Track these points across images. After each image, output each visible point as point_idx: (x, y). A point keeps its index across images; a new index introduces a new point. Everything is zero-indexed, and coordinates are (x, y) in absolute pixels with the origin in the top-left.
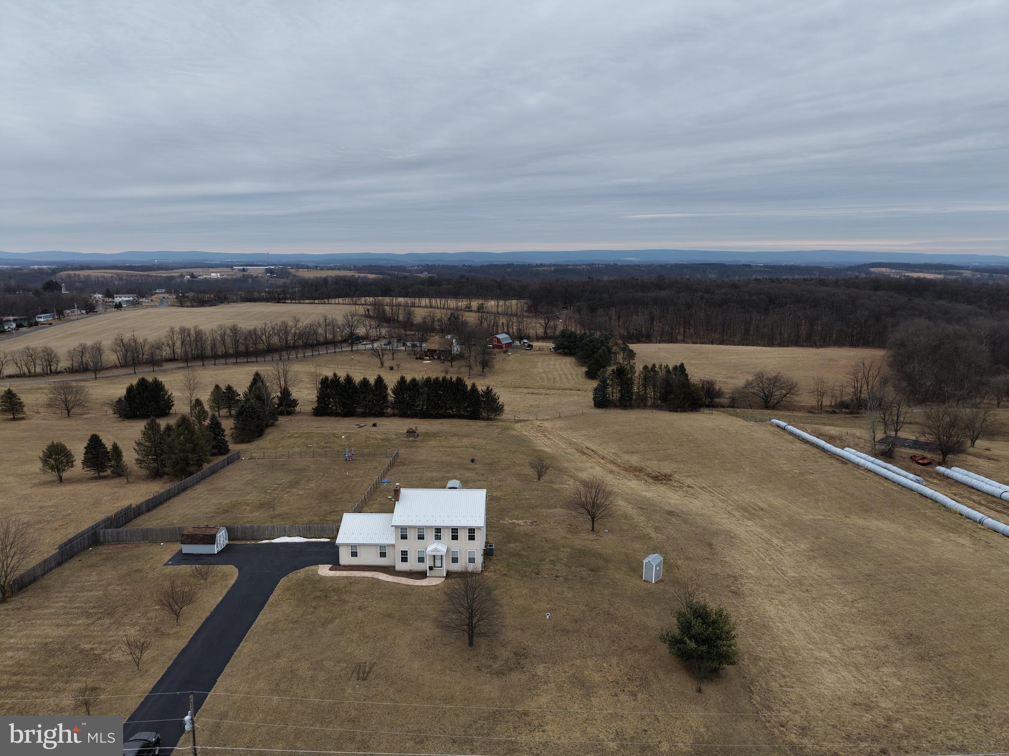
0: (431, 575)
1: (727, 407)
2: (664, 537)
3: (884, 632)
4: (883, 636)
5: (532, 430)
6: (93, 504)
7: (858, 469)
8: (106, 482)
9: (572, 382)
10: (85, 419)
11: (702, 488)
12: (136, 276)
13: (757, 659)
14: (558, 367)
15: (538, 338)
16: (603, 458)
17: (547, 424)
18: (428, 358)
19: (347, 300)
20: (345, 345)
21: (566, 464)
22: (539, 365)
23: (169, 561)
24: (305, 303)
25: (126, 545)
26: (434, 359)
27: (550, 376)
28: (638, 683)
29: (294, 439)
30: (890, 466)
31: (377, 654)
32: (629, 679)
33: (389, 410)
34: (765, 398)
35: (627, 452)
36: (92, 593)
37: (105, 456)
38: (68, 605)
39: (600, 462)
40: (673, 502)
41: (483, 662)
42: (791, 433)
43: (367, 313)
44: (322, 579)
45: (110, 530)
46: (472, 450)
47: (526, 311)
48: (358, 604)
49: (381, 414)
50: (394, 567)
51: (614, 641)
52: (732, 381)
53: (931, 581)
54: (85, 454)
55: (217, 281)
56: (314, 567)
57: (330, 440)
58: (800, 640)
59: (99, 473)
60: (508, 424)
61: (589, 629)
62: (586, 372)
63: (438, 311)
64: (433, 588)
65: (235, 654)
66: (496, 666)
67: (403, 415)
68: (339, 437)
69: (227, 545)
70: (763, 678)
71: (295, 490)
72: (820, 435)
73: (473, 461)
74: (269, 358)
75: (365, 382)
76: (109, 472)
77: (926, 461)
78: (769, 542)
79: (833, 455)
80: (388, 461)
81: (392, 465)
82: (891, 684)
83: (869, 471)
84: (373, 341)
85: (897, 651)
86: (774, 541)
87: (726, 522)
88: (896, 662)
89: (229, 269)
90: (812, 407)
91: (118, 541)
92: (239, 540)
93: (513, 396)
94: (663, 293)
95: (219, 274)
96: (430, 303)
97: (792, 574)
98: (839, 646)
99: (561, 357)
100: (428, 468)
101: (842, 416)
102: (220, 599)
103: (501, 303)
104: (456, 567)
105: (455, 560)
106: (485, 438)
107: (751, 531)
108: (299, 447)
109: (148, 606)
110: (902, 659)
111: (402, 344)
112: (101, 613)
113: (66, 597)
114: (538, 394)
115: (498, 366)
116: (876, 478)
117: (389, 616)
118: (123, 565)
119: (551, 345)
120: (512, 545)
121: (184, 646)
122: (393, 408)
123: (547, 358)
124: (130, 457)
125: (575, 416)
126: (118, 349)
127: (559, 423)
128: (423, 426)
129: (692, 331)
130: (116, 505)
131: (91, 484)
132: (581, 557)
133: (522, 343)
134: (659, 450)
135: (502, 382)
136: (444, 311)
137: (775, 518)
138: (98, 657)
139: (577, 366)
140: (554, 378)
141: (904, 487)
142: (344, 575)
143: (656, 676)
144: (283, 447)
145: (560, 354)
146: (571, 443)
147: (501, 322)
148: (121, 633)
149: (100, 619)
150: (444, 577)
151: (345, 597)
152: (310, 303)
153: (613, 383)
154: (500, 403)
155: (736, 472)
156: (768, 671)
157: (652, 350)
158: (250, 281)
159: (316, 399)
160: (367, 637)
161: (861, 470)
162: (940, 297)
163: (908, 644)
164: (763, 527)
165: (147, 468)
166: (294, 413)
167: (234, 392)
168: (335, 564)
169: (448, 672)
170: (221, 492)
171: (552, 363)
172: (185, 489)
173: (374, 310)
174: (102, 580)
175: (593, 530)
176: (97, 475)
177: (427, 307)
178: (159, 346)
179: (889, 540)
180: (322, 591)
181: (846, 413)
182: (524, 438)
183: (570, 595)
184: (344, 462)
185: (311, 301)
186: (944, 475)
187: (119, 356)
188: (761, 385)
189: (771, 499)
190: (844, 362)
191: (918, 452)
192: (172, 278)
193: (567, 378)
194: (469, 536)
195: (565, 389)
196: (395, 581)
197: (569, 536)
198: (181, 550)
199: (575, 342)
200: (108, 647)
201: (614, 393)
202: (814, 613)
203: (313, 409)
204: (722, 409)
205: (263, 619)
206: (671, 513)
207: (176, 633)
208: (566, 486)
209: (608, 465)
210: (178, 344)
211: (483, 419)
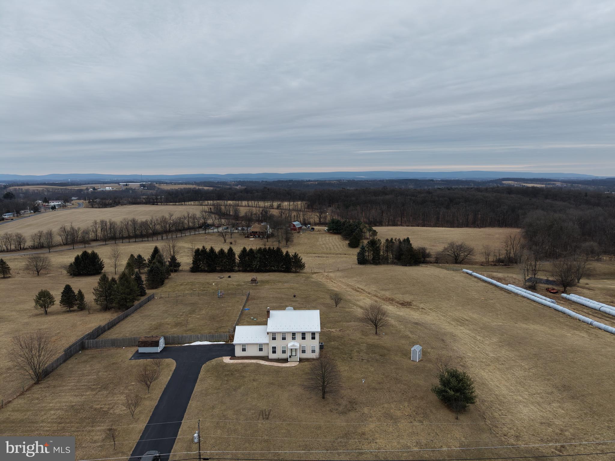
0: (291, 361)
1: (434, 263)
2: (417, 337)
3: (550, 385)
4: (550, 387)
5: (323, 278)
6: (72, 327)
7: (518, 296)
8: (75, 314)
9: (341, 250)
10: (49, 277)
11: (430, 309)
12: (58, 189)
13: (483, 401)
14: (331, 241)
15: (316, 224)
16: (369, 293)
17: (331, 275)
18: (252, 237)
19: (196, 203)
20: (200, 230)
21: (349, 297)
22: (320, 240)
23: (132, 357)
24: (170, 205)
25: (102, 349)
26: (256, 237)
27: (327, 246)
28: (422, 416)
29: (184, 286)
30: (535, 294)
31: (271, 405)
32: (416, 414)
33: (236, 268)
34: (455, 257)
35: (382, 290)
36: (90, 377)
37: (74, 298)
38: (78, 384)
39: (368, 296)
40: (416, 317)
41: (333, 407)
42: (475, 277)
43: (210, 210)
44: (227, 365)
45: (91, 340)
46: (292, 290)
47: (306, 208)
48: (252, 378)
49: (232, 270)
50: (268, 357)
51: (403, 394)
52: (434, 248)
53: (570, 357)
54: (62, 297)
55: (109, 192)
56: (220, 358)
57: (206, 286)
58: (505, 391)
59: (70, 309)
60: (309, 275)
61: (388, 388)
62: (348, 244)
63: (254, 209)
64: (293, 368)
65: (188, 407)
66: (340, 409)
67: (245, 271)
68: (211, 284)
69: (164, 347)
70: (489, 411)
71: (194, 315)
72: (493, 278)
73: (295, 296)
74: (155, 238)
75: (222, 251)
76: (75, 308)
77: (555, 291)
78: (475, 338)
79: (502, 289)
80: (245, 298)
81: (247, 300)
82: (559, 412)
83: (524, 297)
84: (218, 227)
85: (559, 395)
86: (478, 337)
87: (448, 327)
88: (559, 400)
89: (117, 185)
90: (482, 262)
91: (97, 346)
92: (170, 344)
93: (307, 259)
94: (388, 197)
95: (111, 188)
96: (248, 204)
97: (492, 355)
98: (526, 393)
99: (332, 235)
100: (269, 301)
101: (501, 267)
102: (170, 378)
103: (292, 203)
104: (304, 356)
105: (304, 352)
106: (298, 283)
107: (464, 332)
108: (188, 290)
109: (127, 383)
110: (562, 399)
111: (235, 229)
112: (99, 388)
113: (74, 379)
114: (322, 257)
115: (295, 241)
116: (529, 301)
117: (272, 384)
118: (104, 360)
119: (326, 228)
120: (333, 343)
121: (156, 404)
122: (238, 267)
123: (324, 236)
124: (90, 298)
125: (347, 269)
126: (62, 233)
127: (339, 274)
128: (260, 277)
129: (405, 219)
130: (86, 326)
131: (66, 315)
132: (373, 349)
133: (308, 227)
134: (401, 288)
135: (299, 250)
136: (258, 209)
137: (475, 325)
138: (106, 413)
139: (342, 240)
140: (330, 248)
141: (545, 305)
142: (239, 362)
143: (431, 411)
144: (178, 290)
145: (331, 233)
146: (348, 285)
147: (293, 215)
148: (115, 398)
149: (99, 391)
150: (298, 361)
151: (243, 374)
152: (173, 205)
153: (368, 249)
154: (303, 263)
155: (449, 300)
156: (491, 407)
157: (385, 230)
158: (131, 191)
159: (192, 262)
160: (262, 396)
161: (519, 297)
162: (546, 197)
163: (564, 391)
164: (470, 330)
165: (101, 305)
166: (179, 271)
167: (142, 258)
168: (233, 356)
169: (314, 413)
170: (149, 317)
171: (327, 238)
172: (126, 316)
173: (214, 208)
174: (94, 370)
175: (376, 333)
176: (68, 309)
177: (246, 206)
178: (86, 232)
179: (542, 335)
180: (229, 371)
181: (503, 266)
182: (320, 283)
183: (373, 370)
184: (218, 299)
185: (174, 204)
186: (566, 299)
187: (63, 239)
188: (452, 250)
189: (471, 314)
190: (497, 236)
191: (550, 286)
192: (81, 190)
193: (337, 248)
194: (312, 337)
195: (337, 254)
196: (270, 364)
197: (363, 337)
198: (138, 351)
199: (340, 226)
200: (111, 406)
201: (369, 255)
202: (509, 376)
203: (190, 268)
204: (431, 264)
205: (198, 388)
206: (416, 323)
207: (149, 397)
208: (353, 310)
209: (373, 297)
210: (99, 230)
211: (293, 272)
